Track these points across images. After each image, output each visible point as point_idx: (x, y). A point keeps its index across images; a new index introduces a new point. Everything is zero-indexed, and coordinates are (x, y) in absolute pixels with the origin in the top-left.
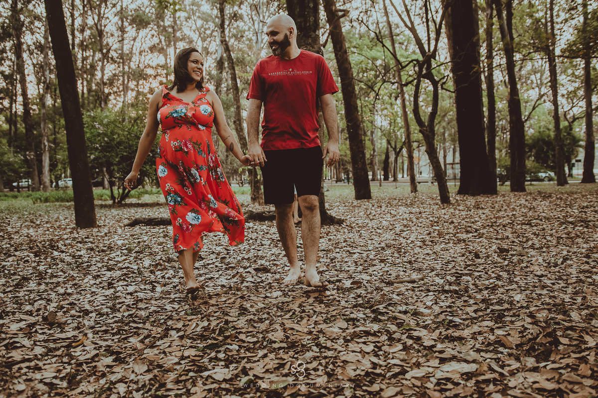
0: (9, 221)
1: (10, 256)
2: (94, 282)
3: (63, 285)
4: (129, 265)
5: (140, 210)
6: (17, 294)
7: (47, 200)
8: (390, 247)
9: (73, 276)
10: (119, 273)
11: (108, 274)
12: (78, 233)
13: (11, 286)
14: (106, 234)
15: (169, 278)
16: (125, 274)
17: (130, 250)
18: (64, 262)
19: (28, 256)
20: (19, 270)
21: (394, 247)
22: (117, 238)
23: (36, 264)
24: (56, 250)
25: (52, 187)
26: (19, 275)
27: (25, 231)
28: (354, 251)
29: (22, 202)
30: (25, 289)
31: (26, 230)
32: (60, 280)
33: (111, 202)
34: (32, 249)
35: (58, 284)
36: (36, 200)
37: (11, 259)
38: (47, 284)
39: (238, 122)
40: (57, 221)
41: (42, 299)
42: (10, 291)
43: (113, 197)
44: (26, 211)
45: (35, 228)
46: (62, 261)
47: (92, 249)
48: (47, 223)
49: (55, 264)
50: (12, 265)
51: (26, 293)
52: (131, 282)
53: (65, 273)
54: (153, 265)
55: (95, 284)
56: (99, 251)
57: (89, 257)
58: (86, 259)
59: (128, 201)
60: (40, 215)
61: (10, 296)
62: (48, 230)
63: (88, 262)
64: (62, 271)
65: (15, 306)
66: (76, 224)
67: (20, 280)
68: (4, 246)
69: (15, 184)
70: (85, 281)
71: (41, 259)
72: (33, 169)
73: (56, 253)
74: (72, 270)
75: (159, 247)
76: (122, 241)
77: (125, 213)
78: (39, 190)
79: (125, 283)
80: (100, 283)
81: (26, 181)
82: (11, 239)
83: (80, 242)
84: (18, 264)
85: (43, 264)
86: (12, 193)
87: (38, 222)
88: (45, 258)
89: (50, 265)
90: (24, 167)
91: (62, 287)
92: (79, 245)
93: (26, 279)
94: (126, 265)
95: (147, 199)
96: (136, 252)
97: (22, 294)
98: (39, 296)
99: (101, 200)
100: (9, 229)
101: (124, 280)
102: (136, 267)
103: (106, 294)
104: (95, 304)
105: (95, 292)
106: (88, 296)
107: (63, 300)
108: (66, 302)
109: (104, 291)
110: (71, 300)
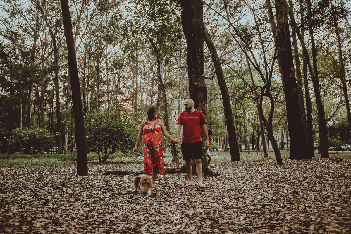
0: (44, 171)
1: (42, 189)
2: (80, 204)
3: (65, 205)
4: (99, 196)
6: (43, 209)
7: (65, 159)
8: (237, 189)
9: (71, 201)
10: (93, 200)
11: (88, 200)
12: (78, 178)
13: (40, 205)
14: (92, 179)
15: (117, 203)
16: (96, 201)
17: (101, 188)
18: (68, 193)
19: (51, 190)
20: (45, 197)
21: (239, 189)
22: (96, 181)
23: (54, 194)
24: (65, 187)
25: (69, 151)
26: (45, 200)
27: (51, 176)
28: (217, 191)
29: (52, 160)
30: (46, 206)
31: (52, 175)
32: (64, 202)
33: (98, 161)
34: (53, 186)
35: (63, 205)
36: (60, 159)
37: (42, 191)
38: (57, 204)
40: (68, 171)
41: (54, 212)
42: (39, 207)
43: (99, 158)
44: (54, 165)
45: (57, 175)
46: (67, 193)
47: (83, 187)
48: (63, 172)
49: (63, 194)
50: (42, 194)
51: (47, 208)
52: (98, 204)
53: (67, 199)
54: (111, 196)
55: (80, 205)
56: (86, 188)
57: (80, 191)
58: (79, 192)
59: (108, 160)
60: (60, 168)
61: (39, 210)
62: (63, 176)
63: (79, 194)
64: (66, 198)
65: (41, 215)
66: (78, 173)
67: (45, 202)
68: (40, 184)
69: (50, 149)
70: (76, 203)
71: (56, 191)
72: (59, 142)
73: (64, 189)
74: (71, 198)
75: (117, 187)
76: (99, 183)
78: (62, 153)
79: (95, 205)
80: (83, 205)
81: (55, 148)
82: (43, 180)
83: (78, 183)
84: (45, 194)
85: (57, 194)
86: (47, 155)
87: (59, 172)
88: (59, 191)
89: (60, 195)
90: (54, 141)
91: (64, 206)
92: (77, 184)
93: (48, 202)
94: (98, 196)
95: (118, 159)
96: (105, 189)
97: (45, 209)
98: (53, 210)
100: (44, 175)
101: (95, 203)
102: (102, 197)
103: (85, 210)
104: (78, 215)
105: (79, 209)
106: (76, 211)
107: (64, 212)
108: (65, 213)
109: (84, 209)
110: (67, 212)
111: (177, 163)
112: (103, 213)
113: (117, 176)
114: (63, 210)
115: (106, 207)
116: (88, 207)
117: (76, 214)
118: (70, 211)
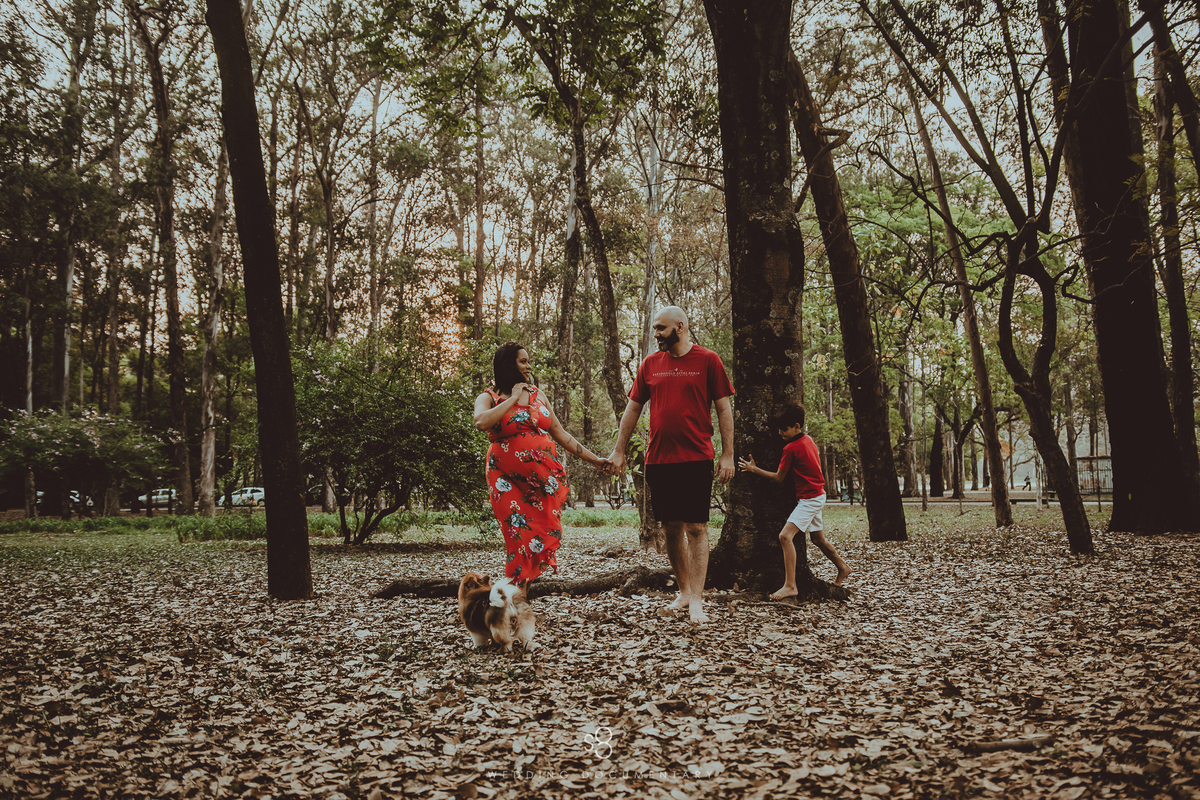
0: (130, 581)
1: (133, 662)
2: (309, 727)
3: (243, 733)
4: (384, 690)
5: (401, 559)
6: (148, 754)
7: (207, 536)
8: (963, 657)
9: (264, 712)
10: (362, 708)
11: (341, 709)
12: (273, 611)
13: (134, 734)
14: (331, 614)
15: (471, 723)
16: (376, 712)
17: (385, 654)
18: (246, 679)
19: (170, 662)
20: (152, 694)
21: (973, 659)
22: (355, 625)
23: (186, 682)
24: (227, 650)
25: (217, 505)
26: (151, 707)
27: (162, 604)
28: (880, 667)
29: (155, 539)
30: (163, 740)
31: (165, 601)
32: (238, 720)
33: (339, 540)
34: (177, 647)
35: (233, 730)
36: (186, 534)
37: (133, 669)
38: (209, 730)
39: (612, 373)
40: (228, 583)
41: (198, 766)
42: (132, 746)
43: (344, 530)
44: (165, 559)
45: (184, 597)
46: (242, 676)
47: (303, 650)
48: (209, 585)
49: (225, 684)
50: (135, 684)
51: (165, 750)
52: (390, 729)
53: (247, 704)
54: (435, 691)
55: (311, 732)
56: (318, 655)
57: (298, 668)
58: (291, 673)
59: (377, 538)
60: (194, 568)
61: (132, 756)
62: (211, 603)
63: (295, 680)
64: (241, 699)
65: (143, 781)
66: (272, 590)
67: (154, 720)
68: (120, 639)
69: (143, 498)
70: (291, 725)
71: (195, 669)
72: (181, 466)
73: (228, 657)
74: (263, 698)
75: (447, 647)
76: (367, 633)
77: (370, 565)
78: (191, 512)
79: (377, 732)
80: (324, 730)
81: (164, 493)
82: (133, 621)
83: (279, 634)
84: (149, 682)
85: (200, 681)
86: (136, 519)
87: (189, 585)
88: (206, 669)
89: (216, 685)
90: (163, 463)
91: (242, 739)
92: (276, 638)
93: (166, 717)
94: (379, 689)
95: (413, 535)
96: (398, 659)
97: (156, 753)
98: (194, 757)
99: (320, 535)
100: (131, 600)
101: (374, 724)
102: (398, 695)
103: (335, 757)
104: (312, 782)
105: (310, 752)
106: (298, 760)
107: (245, 770)
108: (252, 774)
109: (330, 749)
110: (261, 768)
111: (658, 545)
112: (422, 772)
113: (434, 603)
114: (242, 756)
115: (426, 742)
116: (350, 742)
117: (301, 775)
118: (269, 761)
